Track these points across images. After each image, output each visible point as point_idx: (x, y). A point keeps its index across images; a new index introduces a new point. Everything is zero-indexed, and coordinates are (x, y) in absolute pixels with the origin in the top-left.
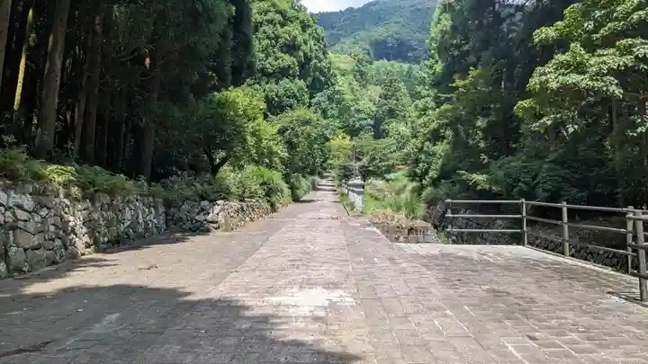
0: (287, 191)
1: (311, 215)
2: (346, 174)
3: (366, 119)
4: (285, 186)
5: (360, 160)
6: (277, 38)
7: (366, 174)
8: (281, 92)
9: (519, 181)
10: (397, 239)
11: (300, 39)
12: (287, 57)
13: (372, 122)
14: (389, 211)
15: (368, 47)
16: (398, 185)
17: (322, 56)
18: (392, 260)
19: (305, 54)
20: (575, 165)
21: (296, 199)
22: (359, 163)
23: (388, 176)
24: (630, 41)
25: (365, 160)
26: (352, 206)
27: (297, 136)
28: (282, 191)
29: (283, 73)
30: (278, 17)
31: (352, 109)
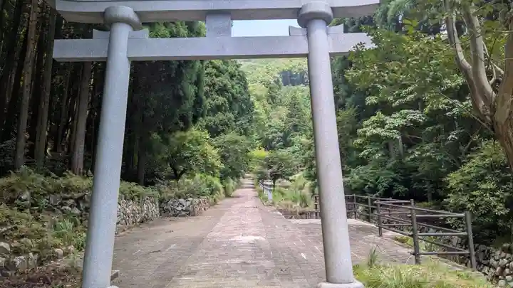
0: (222, 191)
1: (240, 205)
2: (262, 178)
3: (276, 133)
4: (220, 186)
5: (270, 168)
6: (214, 85)
7: (275, 177)
8: (218, 122)
9: (368, 181)
10: (291, 218)
11: (229, 86)
12: (220, 98)
13: (281, 135)
14: (290, 202)
15: (278, 76)
16: (300, 184)
17: (243, 91)
18: (285, 226)
19: (233, 95)
20: (402, 171)
21: (228, 196)
22: (270, 171)
23: (291, 178)
24: (406, 111)
25: (275, 168)
26: (266, 199)
27: (228, 152)
28: (219, 191)
29: (218, 108)
30: (214, 71)
31: (266, 125)
